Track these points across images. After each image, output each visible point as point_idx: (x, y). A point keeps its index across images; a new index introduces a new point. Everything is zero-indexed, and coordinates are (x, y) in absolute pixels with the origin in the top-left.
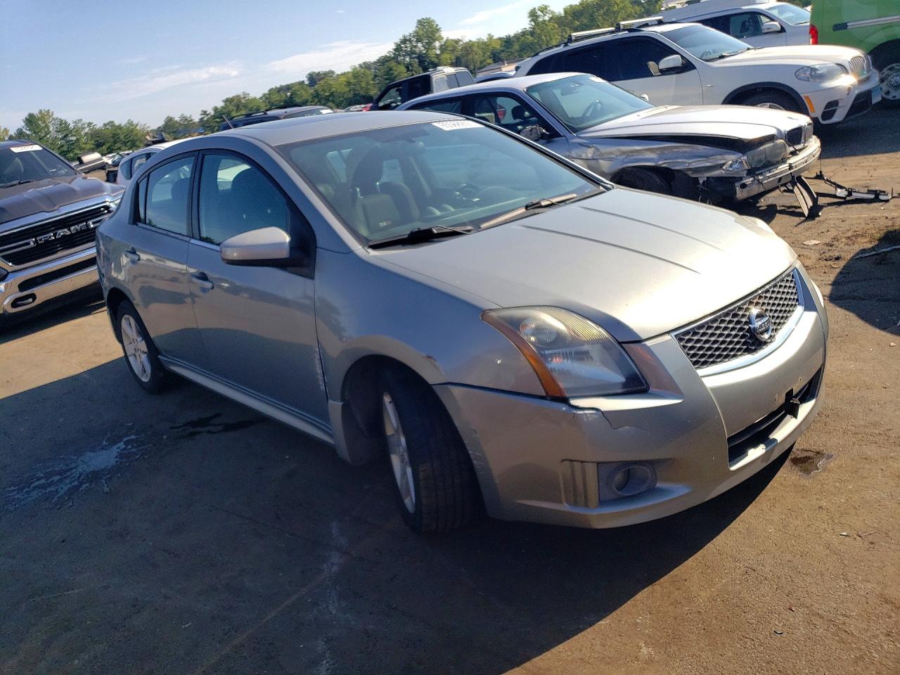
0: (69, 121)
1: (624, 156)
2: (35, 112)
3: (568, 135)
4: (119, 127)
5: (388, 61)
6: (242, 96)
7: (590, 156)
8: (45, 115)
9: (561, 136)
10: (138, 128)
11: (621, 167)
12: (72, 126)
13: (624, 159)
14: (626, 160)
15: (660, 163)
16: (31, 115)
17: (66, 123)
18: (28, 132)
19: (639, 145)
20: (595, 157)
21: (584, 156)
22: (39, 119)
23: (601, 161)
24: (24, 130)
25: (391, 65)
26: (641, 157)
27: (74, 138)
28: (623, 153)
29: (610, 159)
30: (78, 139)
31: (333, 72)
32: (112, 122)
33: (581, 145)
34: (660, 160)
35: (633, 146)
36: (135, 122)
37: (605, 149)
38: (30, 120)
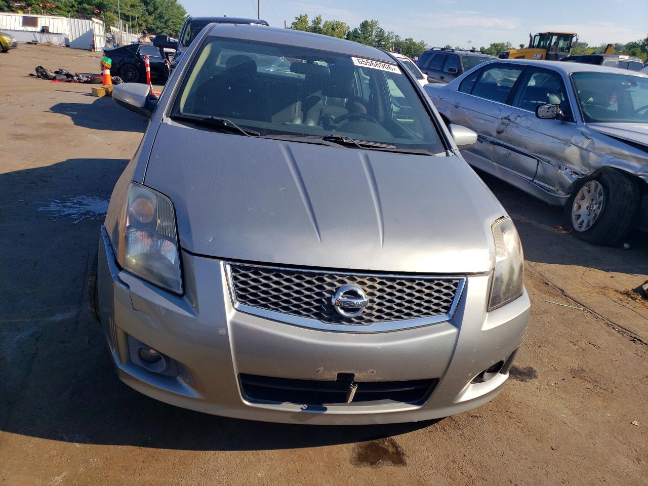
0: (386, 32)
1: (612, 157)
2: (369, 21)
3: (579, 122)
4: (414, 44)
5: (634, 47)
6: (506, 45)
7: (585, 146)
8: (374, 23)
9: (573, 122)
10: (425, 47)
11: (604, 165)
12: (386, 35)
13: (611, 159)
14: (611, 160)
15: (639, 173)
16: (366, 22)
17: (383, 32)
18: (360, 32)
19: (628, 150)
20: (588, 149)
21: (580, 145)
22: (370, 25)
23: (591, 154)
24: (358, 30)
25: (636, 51)
26: (625, 162)
27: (384, 43)
28: (613, 153)
29: (599, 155)
30: (386, 44)
31: (587, 45)
32: (411, 39)
33: (583, 134)
34: (640, 171)
35: (622, 149)
36: (425, 43)
37: (599, 144)
38: (364, 25)
